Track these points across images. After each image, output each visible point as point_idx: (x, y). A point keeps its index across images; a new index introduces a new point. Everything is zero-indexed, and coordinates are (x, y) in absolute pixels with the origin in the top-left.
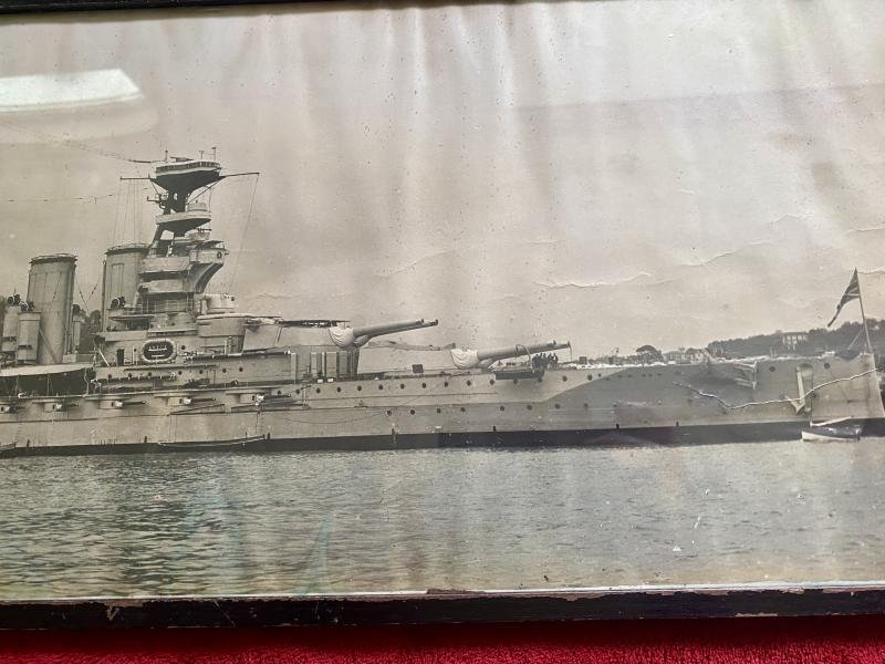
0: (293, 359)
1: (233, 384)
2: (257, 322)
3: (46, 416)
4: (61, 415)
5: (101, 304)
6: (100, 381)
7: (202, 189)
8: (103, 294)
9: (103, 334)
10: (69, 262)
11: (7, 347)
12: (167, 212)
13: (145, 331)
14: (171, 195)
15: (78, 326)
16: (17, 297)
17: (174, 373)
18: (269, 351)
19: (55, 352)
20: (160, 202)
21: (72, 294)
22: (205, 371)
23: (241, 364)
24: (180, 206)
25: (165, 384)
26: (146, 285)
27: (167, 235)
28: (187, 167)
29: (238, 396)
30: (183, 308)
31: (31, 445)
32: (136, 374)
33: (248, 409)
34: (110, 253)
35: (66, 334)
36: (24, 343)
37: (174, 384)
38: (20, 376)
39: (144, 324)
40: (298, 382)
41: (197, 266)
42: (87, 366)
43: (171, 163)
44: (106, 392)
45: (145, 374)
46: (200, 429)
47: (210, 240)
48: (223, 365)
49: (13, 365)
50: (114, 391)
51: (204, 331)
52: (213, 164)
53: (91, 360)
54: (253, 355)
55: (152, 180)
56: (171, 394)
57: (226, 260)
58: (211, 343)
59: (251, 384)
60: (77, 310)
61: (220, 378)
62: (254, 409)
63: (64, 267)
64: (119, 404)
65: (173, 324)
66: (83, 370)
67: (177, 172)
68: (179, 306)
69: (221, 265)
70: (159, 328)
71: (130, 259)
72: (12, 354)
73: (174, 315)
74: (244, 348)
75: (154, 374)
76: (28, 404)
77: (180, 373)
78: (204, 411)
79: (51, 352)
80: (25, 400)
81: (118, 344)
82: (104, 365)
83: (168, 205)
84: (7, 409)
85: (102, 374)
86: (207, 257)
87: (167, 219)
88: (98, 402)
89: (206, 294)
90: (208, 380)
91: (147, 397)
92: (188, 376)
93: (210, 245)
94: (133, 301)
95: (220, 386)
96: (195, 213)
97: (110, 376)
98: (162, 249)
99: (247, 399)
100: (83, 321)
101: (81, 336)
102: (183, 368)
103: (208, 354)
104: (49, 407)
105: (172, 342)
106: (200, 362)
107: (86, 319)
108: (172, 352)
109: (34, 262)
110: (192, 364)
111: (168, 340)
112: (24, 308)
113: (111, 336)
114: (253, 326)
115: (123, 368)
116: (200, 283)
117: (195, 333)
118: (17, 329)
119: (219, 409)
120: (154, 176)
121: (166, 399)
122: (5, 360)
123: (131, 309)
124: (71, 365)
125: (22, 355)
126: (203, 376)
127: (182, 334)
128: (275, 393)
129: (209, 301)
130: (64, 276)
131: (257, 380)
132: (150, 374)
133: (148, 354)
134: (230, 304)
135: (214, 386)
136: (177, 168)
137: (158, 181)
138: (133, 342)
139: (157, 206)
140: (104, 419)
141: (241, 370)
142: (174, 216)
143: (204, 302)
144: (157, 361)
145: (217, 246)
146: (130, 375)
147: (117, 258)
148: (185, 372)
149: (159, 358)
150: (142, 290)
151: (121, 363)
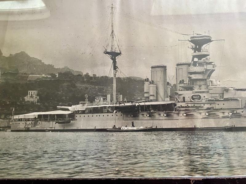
0: (240, 101)
1: (221, 109)
2: (228, 89)
3: (161, 118)
4: (166, 118)
5: (176, 82)
6: (178, 107)
7: (206, 44)
8: (177, 79)
9: (178, 92)
10: (164, 68)
11: (146, 95)
12: (195, 52)
13: (191, 91)
14: (196, 47)
15: (169, 89)
16: (148, 79)
17: (202, 105)
18: (232, 99)
19: (162, 97)
20: (192, 48)
21: (166, 78)
22: (212, 104)
23: (223, 102)
24: (199, 50)
25: (200, 108)
26: (191, 76)
27: (196, 60)
28: (201, 37)
29: (223, 113)
30: (203, 84)
31: (158, 127)
32: (189, 105)
33: (227, 117)
34: (178, 65)
35: (165, 92)
36: (151, 94)
37: (202, 108)
38: (151, 105)
39: (191, 89)
40: (242, 109)
41: (207, 70)
42: (173, 102)
43: (195, 35)
44: (180, 110)
45: (193, 105)
46: (212, 123)
47: (210, 61)
48: (218, 102)
49: (149, 101)
50: (183, 110)
51: (211, 91)
52: (209, 36)
53: (174, 100)
54: (227, 100)
55: (189, 41)
56: (202, 112)
57: (216, 68)
58: (213, 95)
59: (227, 109)
60: (168, 83)
61: (217, 107)
62: (229, 117)
63: (162, 69)
64: (185, 115)
65: (201, 89)
66: (172, 103)
67: (198, 39)
68: (202, 83)
69: (214, 70)
70: (196, 90)
71: (184, 67)
72: (148, 97)
73: (200, 86)
74: (224, 97)
75: (196, 105)
76: (155, 114)
77: (204, 105)
78: (213, 117)
79: (161, 98)
80: (154, 113)
81: (183, 95)
82: (179, 102)
83: (195, 49)
84: (148, 115)
85: (179, 105)
86: (210, 67)
87: (195, 54)
88: (178, 114)
89: (211, 79)
90: (213, 107)
91: (194, 113)
92: (206, 106)
93: (210, 63)
94: (187, 81)
95: (217, 109)
96: (204, 52)
97: (181, 106)
98: (195, 64)
99: (226, 114)
100: (171, 87)
101: (170, 93)
102: (205, 103)
103: (212, 99)
104: (162, 115)
105: (201, 95)
106: (210, 101)
107: (172, 87)
108: (201, 98)
109: (152, 67)
110: (207, 102)
111: (199, 94)
112: (150, 83)
113: (180, 93)
114: (227, 90)
115: (185, 103)
116: (208, 76)
117: (208, 92)
118: (149, 89)
119: (217, 117)
120: (190, 40)
121: (200, 113)
122: (146, 99)
123: (186, 84)
124: (168, 101)
125: (151, 98)
126: (212, 106)
127: (204, 92)
128: (235, 112)
129: (212, 82)
130: (163, 72)
131: (229, 108)
132: (194, 105)
133: (193, 99)
134: (218, 83)
135: (215, 109)
136: (197, 37)
137: (191, 41)
138: (188, 95)
139: (191, 49)
140: (181, 119)
141: (224, 104)
142: (197, 53)
143: (210, 82)
144: (196, 101)
145: (213, 64)
146: (188, 105)
147: (180, 67)
148: (206, 105)
149: (197, 100)
150: (190, 78)
151: (184, 101)
